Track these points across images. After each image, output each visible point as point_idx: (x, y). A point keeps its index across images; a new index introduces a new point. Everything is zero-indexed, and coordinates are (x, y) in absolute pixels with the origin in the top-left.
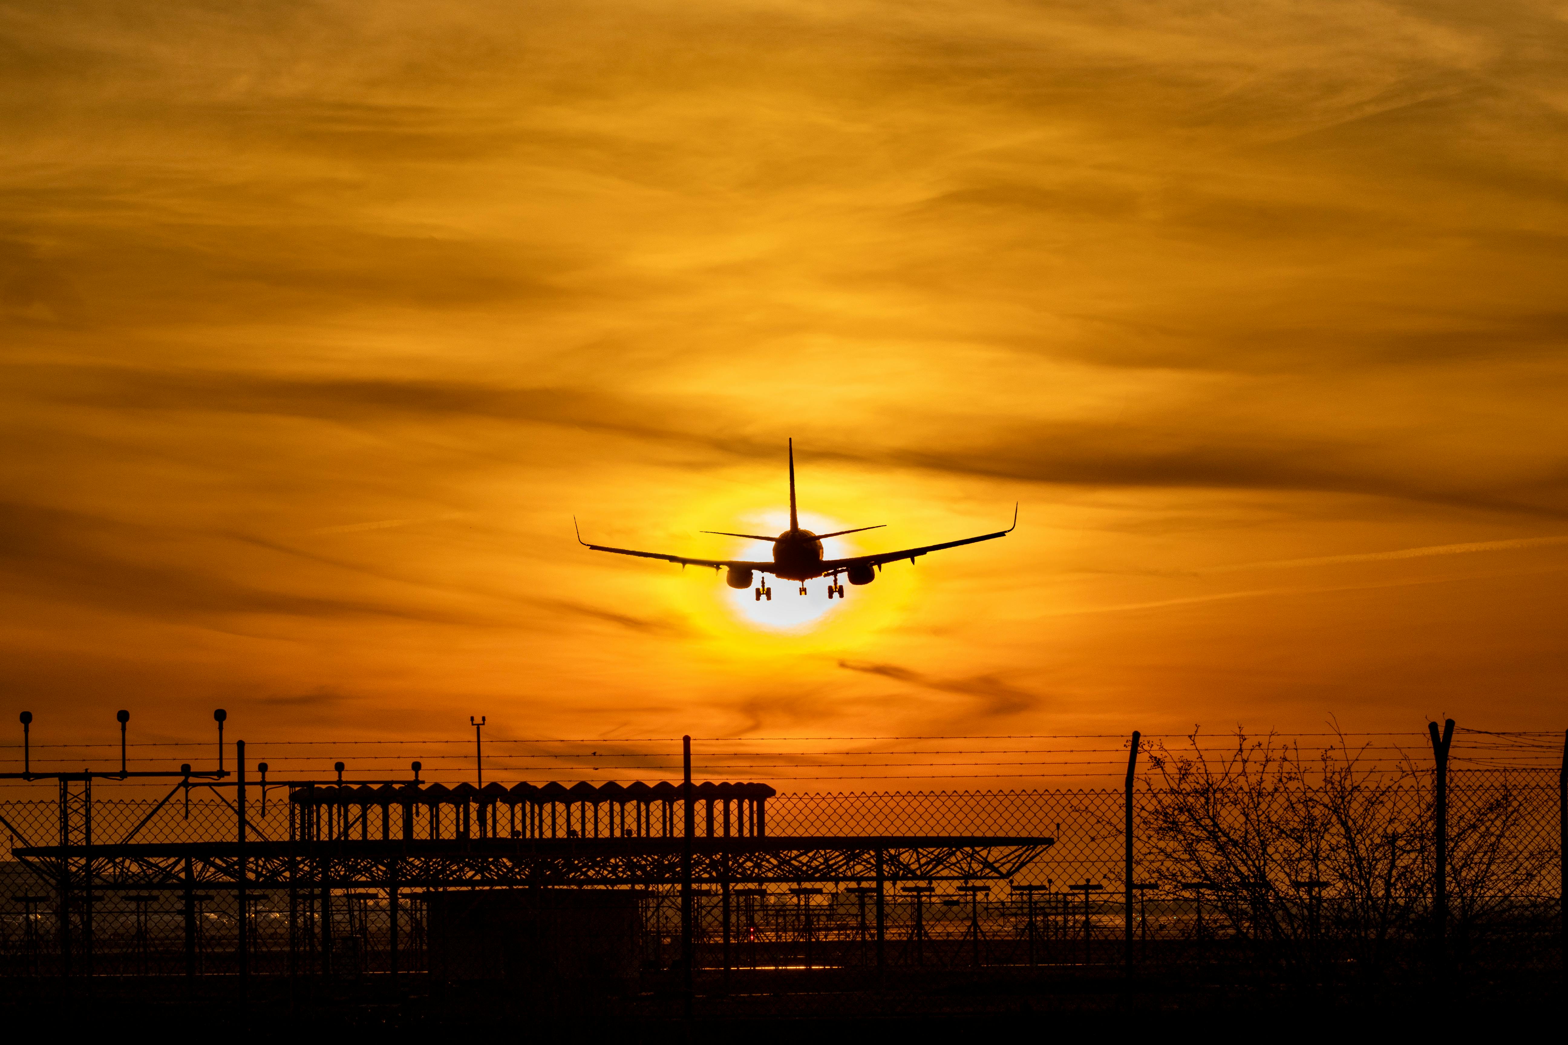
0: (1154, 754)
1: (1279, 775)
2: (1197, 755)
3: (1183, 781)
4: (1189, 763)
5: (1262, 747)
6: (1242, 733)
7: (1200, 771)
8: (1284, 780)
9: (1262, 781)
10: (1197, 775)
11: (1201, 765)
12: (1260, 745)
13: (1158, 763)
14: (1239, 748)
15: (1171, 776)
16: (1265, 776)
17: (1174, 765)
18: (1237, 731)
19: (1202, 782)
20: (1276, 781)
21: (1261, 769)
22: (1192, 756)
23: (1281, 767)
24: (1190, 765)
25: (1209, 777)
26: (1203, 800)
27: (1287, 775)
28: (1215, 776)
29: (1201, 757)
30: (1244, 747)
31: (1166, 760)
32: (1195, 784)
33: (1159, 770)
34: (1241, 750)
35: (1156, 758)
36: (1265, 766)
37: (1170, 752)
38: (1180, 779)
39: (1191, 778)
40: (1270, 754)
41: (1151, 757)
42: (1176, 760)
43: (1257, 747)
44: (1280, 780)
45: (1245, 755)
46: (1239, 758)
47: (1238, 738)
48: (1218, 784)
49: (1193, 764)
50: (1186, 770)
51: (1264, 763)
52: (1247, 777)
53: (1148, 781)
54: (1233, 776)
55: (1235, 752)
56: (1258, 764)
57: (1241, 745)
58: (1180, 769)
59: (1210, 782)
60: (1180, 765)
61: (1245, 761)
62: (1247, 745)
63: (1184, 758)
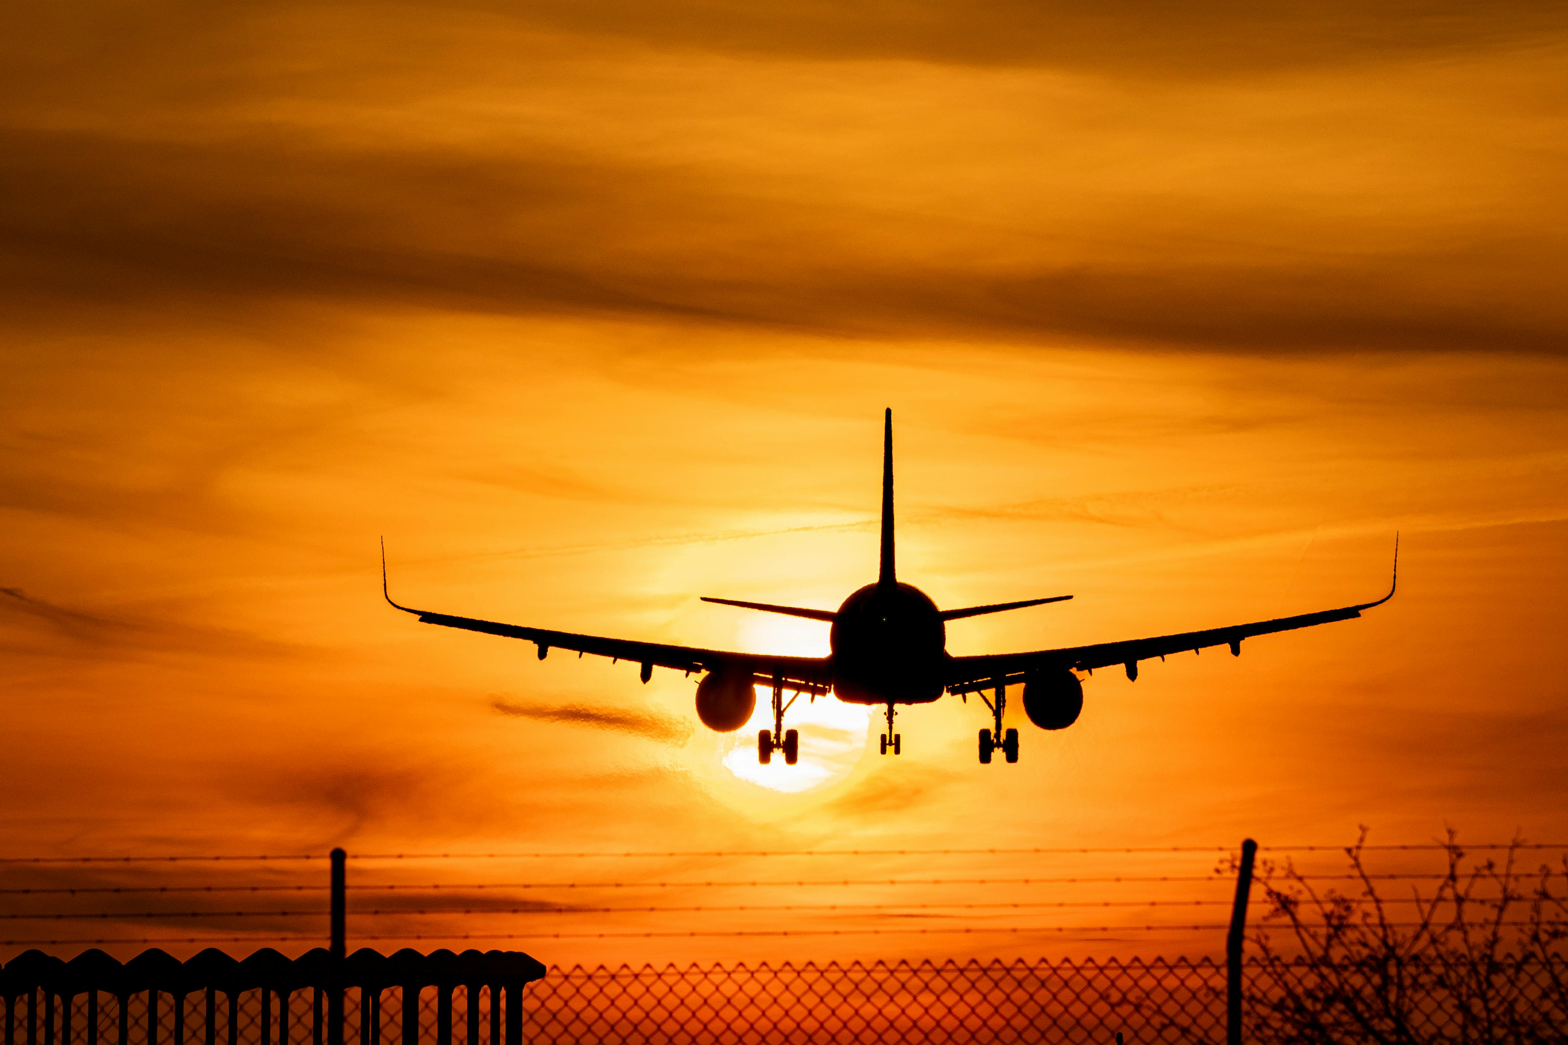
0: (1275, 886)
1: (1534, 927)
2: (1364, 888)
3: (1334, 942)
4: (1344, 903)
5: (1496, 870)
6: (1457, 841)
7: (1370, 920)
8: (1544, 937)
9: (1495, 940)
10: (1365, 929)
11: (1371, 907)
12: (1490, 866)
13: (1285, 904)
14: (1447, 871)
15: (1312, 930)
16: (1502, 931)
17: (1316, 907)
18: (1445, 838)
19: (1374, 942)
20: (1526, 939)
21: (1493, 915)
22: (1354, 890)
23: (1537, 910)
24: (1348, 909)
25: (1389, 933)
26: (1376, 980)
27: (1549, 928)
28: (1400, 931)
29: (1371, 892)
30: (1459, 871)
31: (1301, 898)
32: (1360, 948)
33: (1286, 919)
34: (1453, 877)
35: (1278, 895)
36: (1501, 909)
37: (1308, 881)
38: (1329, 938)
39: (1351, 935)
40: (1512, 885)
41: (1270, 893)
42: (1320, 896)
43: (1486, 872)
44: (1535, 938)
45: (1461, 887)
46: (1448, 893)
47: (1445, 853)
48: (1407, 945)
49: (1354, 905)
50: (1340, 918)
51: (1499, 903)
52: (1465, 933)
53: (1263, 941)
54: (1439, 930)
55: (1440, 882)
56: (1487, 906)
57: (1453, 866)
58: (1328, 917)
59: (1391, 942)
60: (1329, 907)
61: (1460, 900)
62: (1465, 866)
63: (1337, 895)
